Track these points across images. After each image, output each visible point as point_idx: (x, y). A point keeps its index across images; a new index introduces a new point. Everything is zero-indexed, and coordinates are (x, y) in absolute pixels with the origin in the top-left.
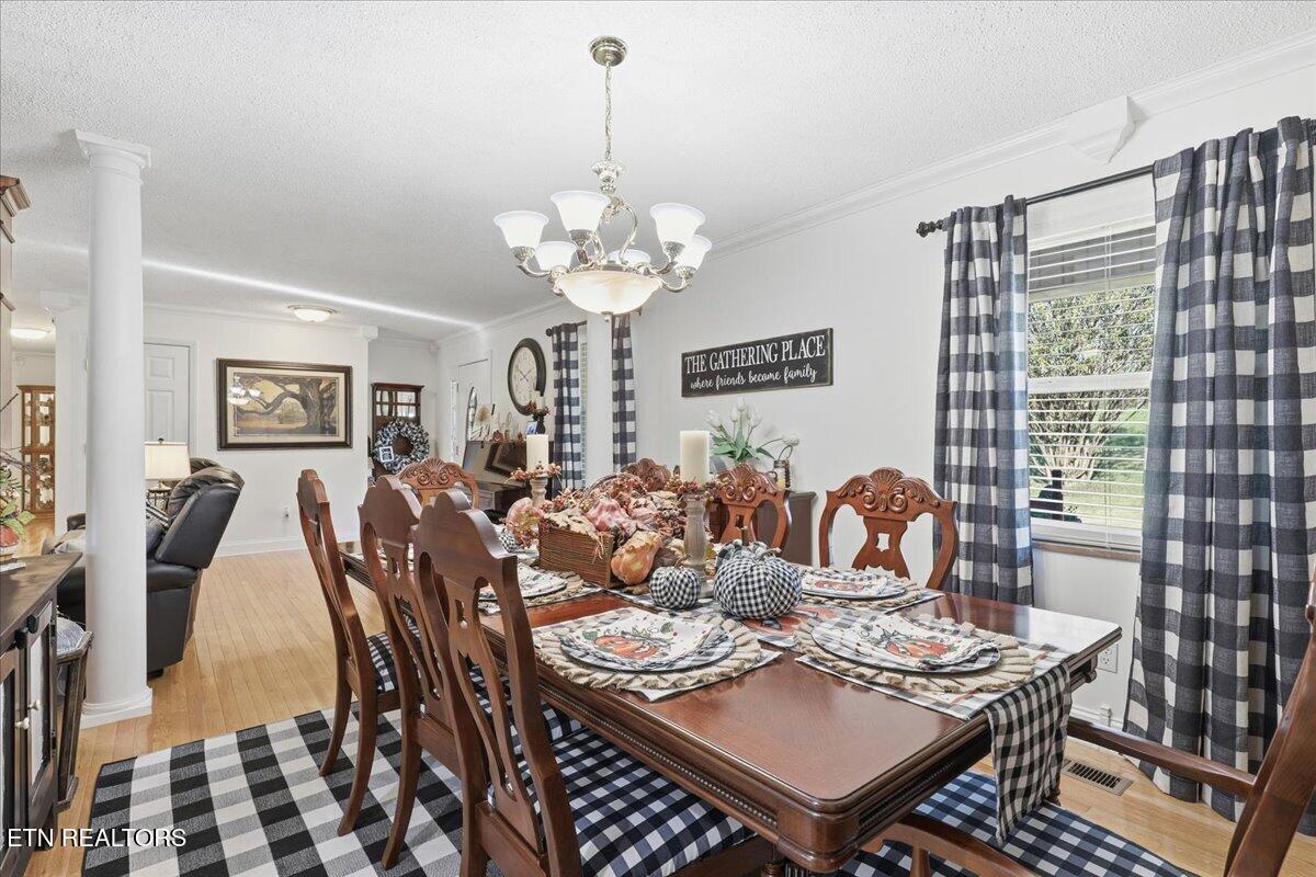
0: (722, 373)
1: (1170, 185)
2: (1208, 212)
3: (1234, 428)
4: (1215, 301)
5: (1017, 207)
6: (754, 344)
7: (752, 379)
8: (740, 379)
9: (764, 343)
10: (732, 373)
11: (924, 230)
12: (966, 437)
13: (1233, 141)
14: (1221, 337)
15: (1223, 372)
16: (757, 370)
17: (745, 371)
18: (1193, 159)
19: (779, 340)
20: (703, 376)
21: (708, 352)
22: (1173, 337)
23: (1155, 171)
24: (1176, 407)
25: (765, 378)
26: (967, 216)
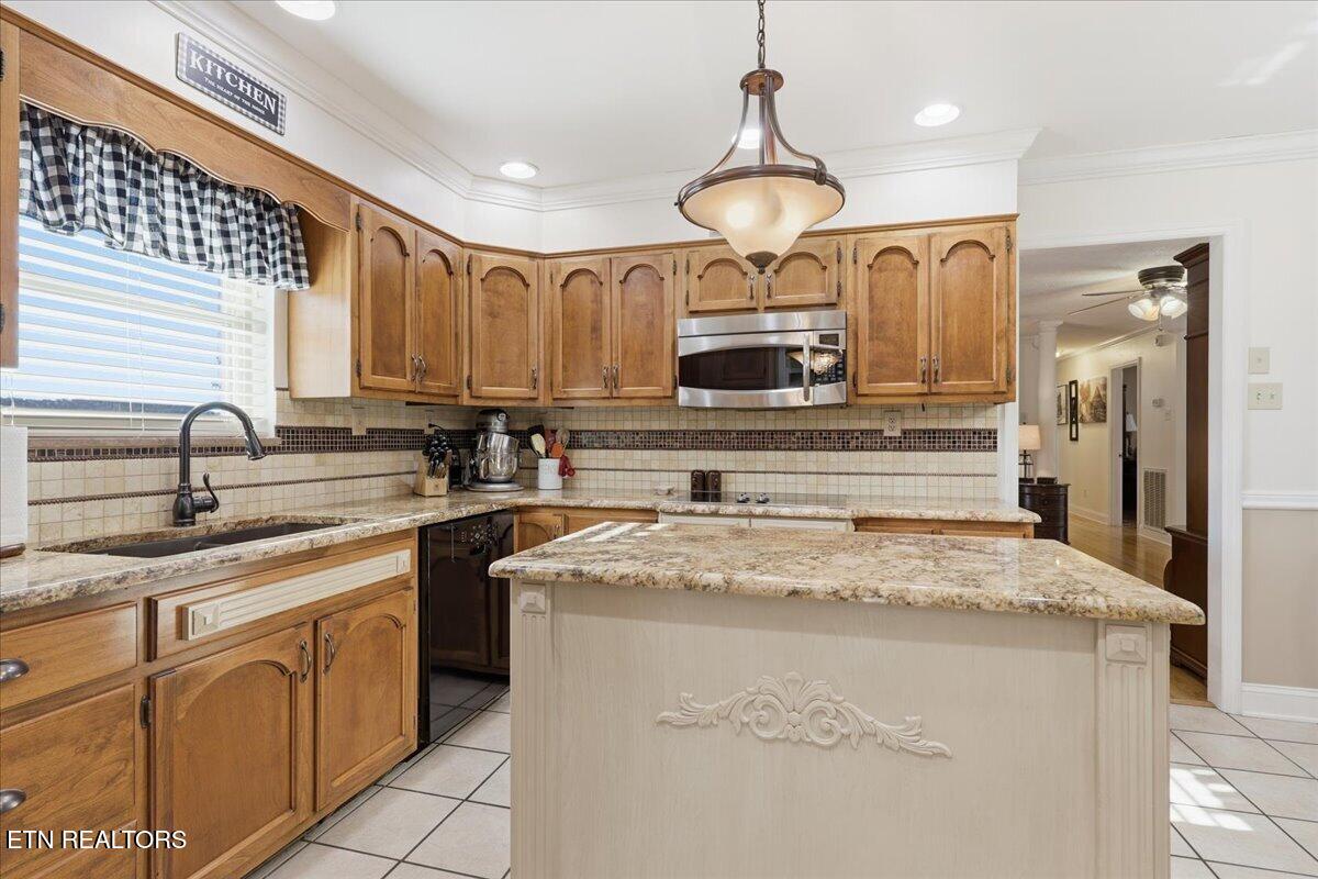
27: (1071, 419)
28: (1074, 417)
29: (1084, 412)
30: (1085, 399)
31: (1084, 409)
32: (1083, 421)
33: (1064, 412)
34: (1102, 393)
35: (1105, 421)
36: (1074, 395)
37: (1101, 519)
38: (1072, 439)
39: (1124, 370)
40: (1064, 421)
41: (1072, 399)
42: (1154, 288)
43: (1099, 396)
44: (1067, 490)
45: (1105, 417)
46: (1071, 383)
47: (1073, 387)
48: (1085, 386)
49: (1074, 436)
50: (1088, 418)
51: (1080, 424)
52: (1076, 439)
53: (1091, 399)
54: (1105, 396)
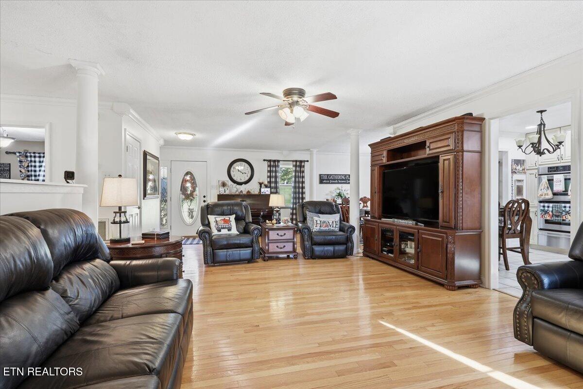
0: (332, 180)
6: (340, 175)
7: (339, 182)
8: (336, 181)
9: (343, 175)
10: (335, 180)
16: (340, 180)
17: (338, 180)
19: (346, 175)
20: (326, 180)
21: (328, 175)
25: (343, 182)
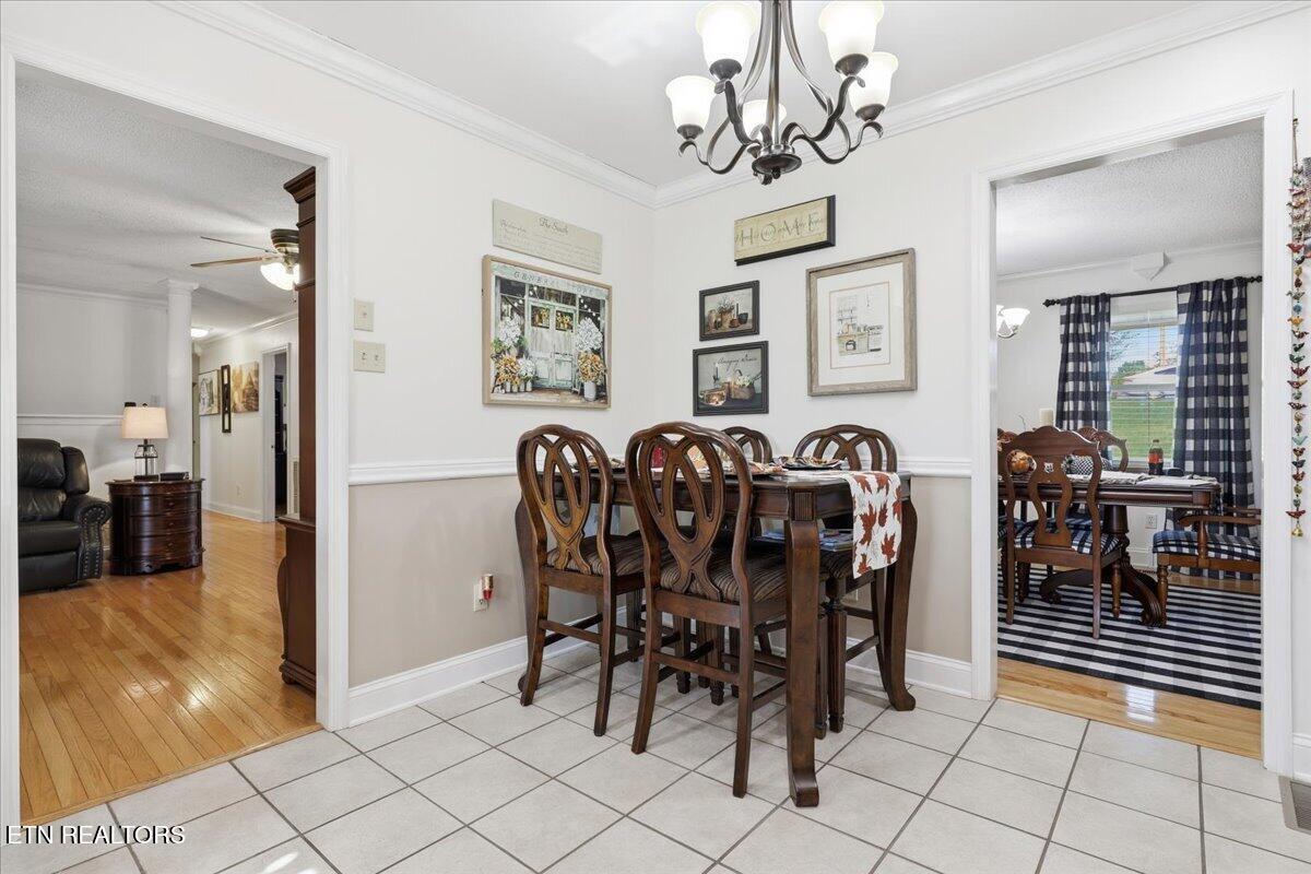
1: (1186, 298)
2: (1204, 313)
3: (1217, 408)
4: (1208, 353)
5: (1106, 298)
11: (1048, 303)
12: (1080, 415)
13: (1216, 282)
14: (1211, 368)
15: (1212, 383)
18: (1197, 288)
22: (1188, 368)
23: (1179, 290)
24: (1189, 399)
26: (1078, 300)
27: (224, 409)
28: (226, 406)
29: (237, 402)
30: (237, 386)
31: (236, 397)
32: (236, 411)
33: (215, 400)
34: (254, 380)
35: (257, 410)
36: (226, 382)
37: (253, 516)
38: (225, 431)
39: (276, 356)
40: (215, 410)
41: (224, 386)
42: (287, 252)
43: (251, 383)
44: (200, 487)
45: (257, 405)
46: (223, 368)
47: (226, 373)
48: (238, 372)
49: (227, 427)
50: (240, 406)
51: (233, 414)
52: (229, 431)
53: (243, 386)
54: (257, 383)
